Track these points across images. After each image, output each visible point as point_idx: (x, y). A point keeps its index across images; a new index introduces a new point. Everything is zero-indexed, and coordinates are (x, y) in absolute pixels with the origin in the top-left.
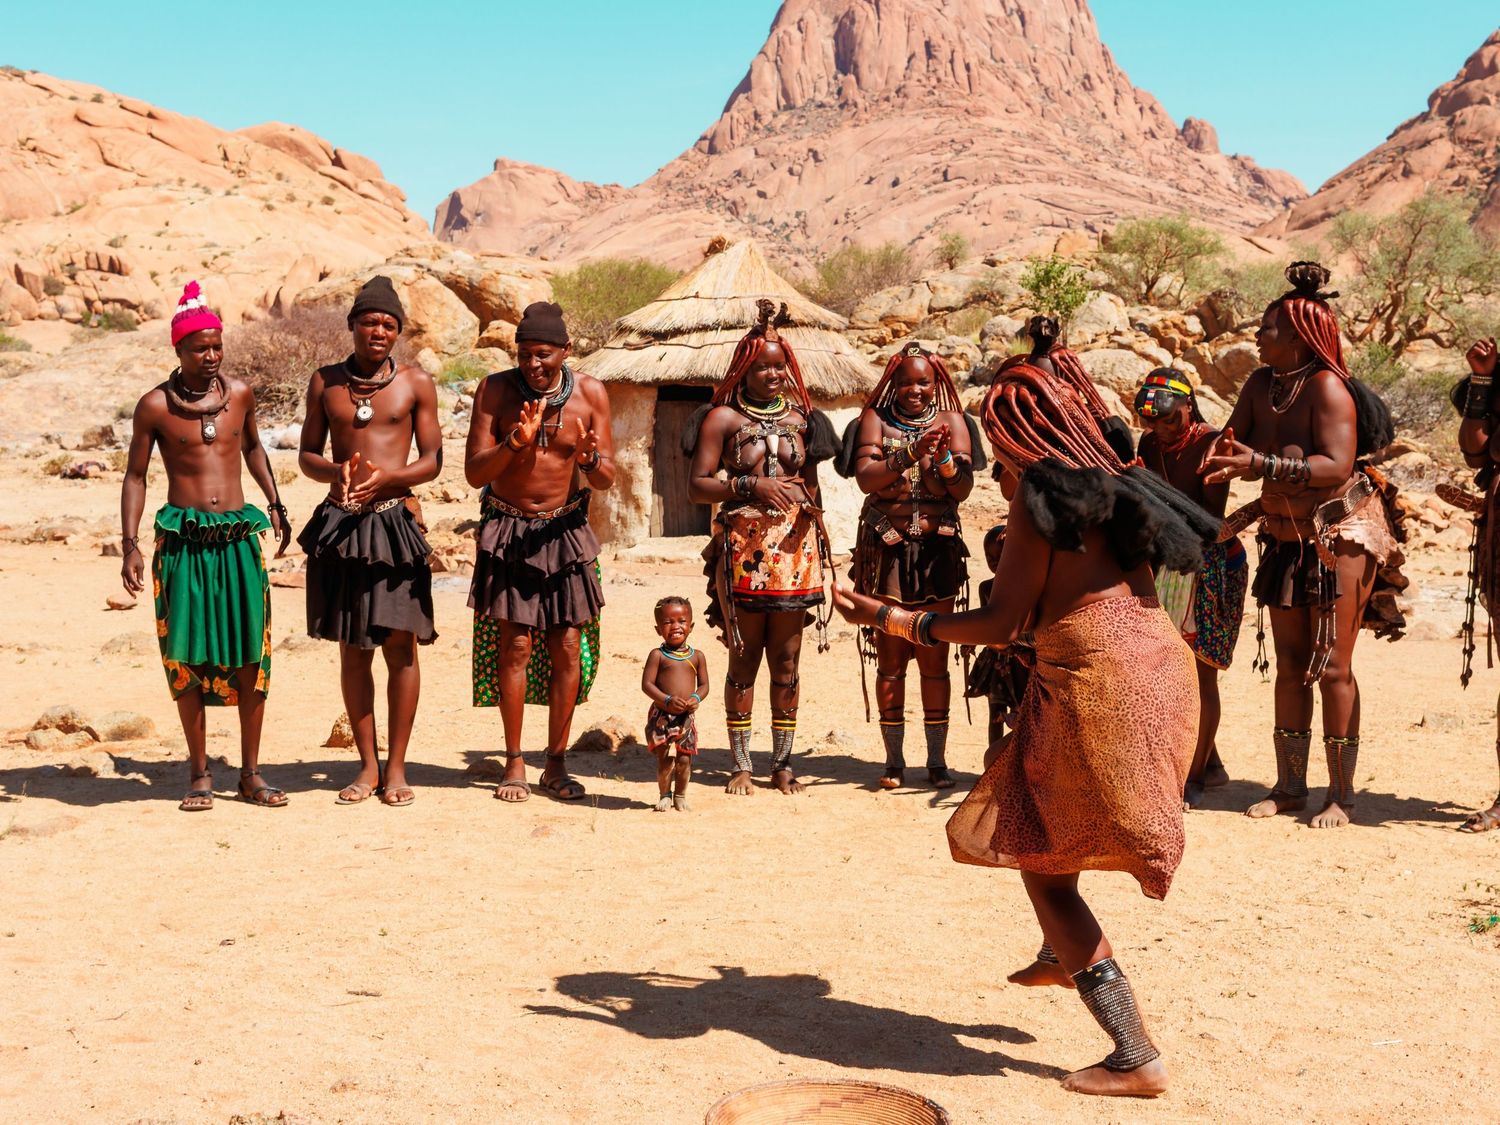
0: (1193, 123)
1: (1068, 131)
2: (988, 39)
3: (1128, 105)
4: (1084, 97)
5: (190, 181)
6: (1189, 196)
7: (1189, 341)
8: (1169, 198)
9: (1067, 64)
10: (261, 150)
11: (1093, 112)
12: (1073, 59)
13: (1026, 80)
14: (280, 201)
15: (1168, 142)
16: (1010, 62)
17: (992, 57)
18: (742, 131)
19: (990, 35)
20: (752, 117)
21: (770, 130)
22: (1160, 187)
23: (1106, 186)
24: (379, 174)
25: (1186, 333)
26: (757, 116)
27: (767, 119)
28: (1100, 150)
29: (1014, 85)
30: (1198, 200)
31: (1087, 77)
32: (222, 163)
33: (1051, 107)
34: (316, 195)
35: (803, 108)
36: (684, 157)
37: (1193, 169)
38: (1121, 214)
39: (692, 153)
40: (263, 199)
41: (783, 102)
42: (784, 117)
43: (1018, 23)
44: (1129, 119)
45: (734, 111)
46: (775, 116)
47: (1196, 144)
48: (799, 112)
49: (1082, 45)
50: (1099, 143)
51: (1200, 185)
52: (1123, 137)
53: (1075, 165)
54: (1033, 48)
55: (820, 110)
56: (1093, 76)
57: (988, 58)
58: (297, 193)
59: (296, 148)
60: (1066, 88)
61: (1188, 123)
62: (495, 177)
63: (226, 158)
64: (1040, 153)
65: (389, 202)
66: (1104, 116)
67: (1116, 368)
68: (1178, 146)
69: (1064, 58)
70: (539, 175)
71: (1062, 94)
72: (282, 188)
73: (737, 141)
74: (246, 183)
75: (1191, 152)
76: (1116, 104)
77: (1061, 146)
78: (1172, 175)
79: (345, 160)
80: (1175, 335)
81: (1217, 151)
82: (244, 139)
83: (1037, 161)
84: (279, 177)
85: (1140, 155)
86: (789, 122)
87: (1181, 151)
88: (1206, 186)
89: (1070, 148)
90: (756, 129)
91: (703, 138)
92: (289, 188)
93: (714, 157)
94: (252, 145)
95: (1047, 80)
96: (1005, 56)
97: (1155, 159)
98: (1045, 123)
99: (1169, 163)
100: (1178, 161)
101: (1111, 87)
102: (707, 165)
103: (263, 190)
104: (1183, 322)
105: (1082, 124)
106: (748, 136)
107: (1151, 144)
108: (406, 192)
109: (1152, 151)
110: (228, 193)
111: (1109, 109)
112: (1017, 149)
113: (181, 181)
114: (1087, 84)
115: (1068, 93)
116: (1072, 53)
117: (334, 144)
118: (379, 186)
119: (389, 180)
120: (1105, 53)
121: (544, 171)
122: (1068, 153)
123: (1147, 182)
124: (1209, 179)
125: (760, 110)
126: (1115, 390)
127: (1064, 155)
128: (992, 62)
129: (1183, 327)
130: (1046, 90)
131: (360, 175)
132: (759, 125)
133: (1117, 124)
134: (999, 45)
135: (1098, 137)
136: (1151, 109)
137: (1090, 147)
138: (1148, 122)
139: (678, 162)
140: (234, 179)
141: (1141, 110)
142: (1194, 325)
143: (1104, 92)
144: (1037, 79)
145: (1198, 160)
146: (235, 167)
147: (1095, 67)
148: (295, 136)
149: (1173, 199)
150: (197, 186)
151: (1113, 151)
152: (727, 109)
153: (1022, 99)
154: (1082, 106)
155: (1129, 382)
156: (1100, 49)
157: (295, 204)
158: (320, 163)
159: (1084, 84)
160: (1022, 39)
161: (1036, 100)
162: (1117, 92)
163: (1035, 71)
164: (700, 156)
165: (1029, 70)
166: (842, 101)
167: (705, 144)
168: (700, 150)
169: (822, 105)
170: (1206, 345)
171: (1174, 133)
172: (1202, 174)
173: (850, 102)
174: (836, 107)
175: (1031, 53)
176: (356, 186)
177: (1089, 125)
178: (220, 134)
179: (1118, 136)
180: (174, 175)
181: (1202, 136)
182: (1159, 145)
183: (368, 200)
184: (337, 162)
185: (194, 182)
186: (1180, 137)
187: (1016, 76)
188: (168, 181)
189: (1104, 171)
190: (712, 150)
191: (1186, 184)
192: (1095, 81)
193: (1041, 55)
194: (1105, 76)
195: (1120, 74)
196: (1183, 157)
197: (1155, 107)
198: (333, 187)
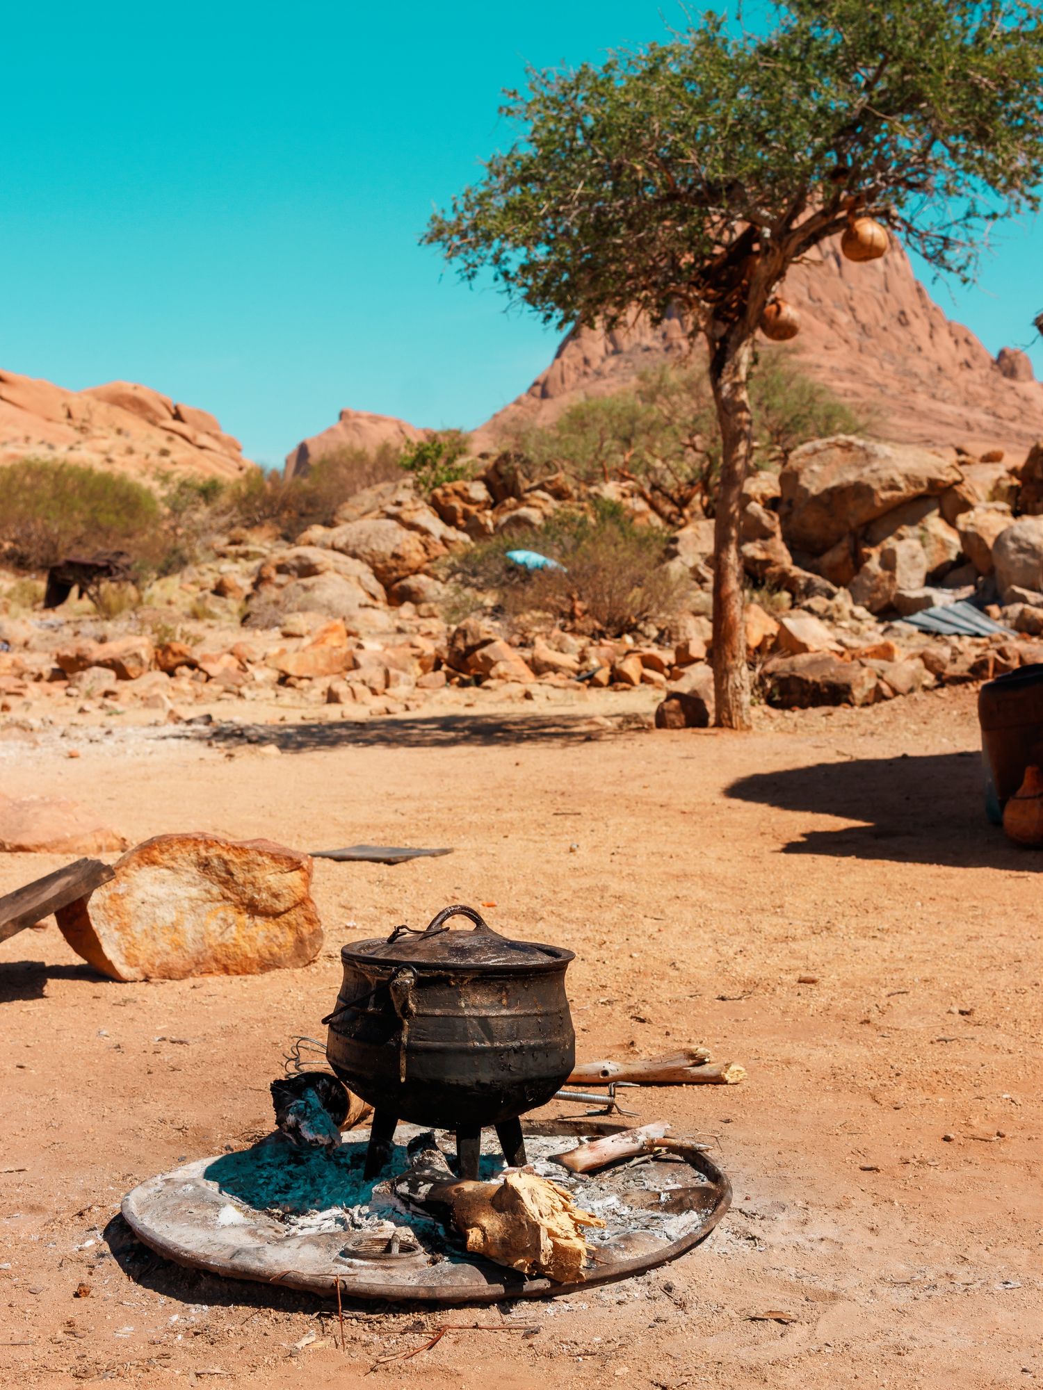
0: (1008, 353)
1: (886, 366)
2: (805, 281)
3: (943, 337)
4: (900, 332)
5: (36, 438)
6: (1006, 423)
7: (473, 509)
8: (985, 425)
9: (882, 302)
10: (102, 408)
11: (909, 346)
12: (889, 296)
13: (844, 318)
14: (120, 455)
15: (984, 372)
16: (827, 301)
17: (810, 298)
18: (572, 376)
19: (807, 277)
20: (582, 362)
21: (599, 374)
22: (978, 416)
23: (923, 416)
24: (216, 426)
25: (469, 501)
26: (586, 361)
27: (596, 363)
28: (916, 381)
29: (832, 323)
30: (1013, 426)
31: (903, 313)
32: (66, 421)
33: (868, 342)
34: (153, 448)
35: (630, 352)
36: (518, 402)
37: (1009, 397)
38: (939, 442)
39: (525, 399)
40: (104, 452)
41: (611, 347)
42: (612, 361)
43: (834, 265)
44: (945, 350)
45: (564, 358)
46: (603, 360)
47: (1011, 373)
48: (627, 356)
49: (898, 285)
50: (916, 375)
51: (1016, 412)
52: (940, 369)
53: (893, 397)
54: (850, 288)
55: (647, 354)
56: (908, 311)
57: (806, 299)
58: (137, 446)
59: (138, 406)
60: (882, 324)
61: (1002, 354)
62: (340, 427)
63: (70, 416)
64: (858, 387)
65: (225, 452)
66: (920, 349)
67: (372, 540)
68: (994, 375)
69: (879, 296)
70: (382, 424)
71: (879, 330)
72: (122, 441)
73: (568, 386)
74: (87, 439)
75: (1006, 381)
76: (931, 337)
77: (879, 379)
78: (988, 403)
79: (184, 414)
80: (457, 504)
81: (1031, 378)
82: (87, 398)
83: (855, 394)
84: (119, 432)
85: (956, 385)
86: (617, 365)
87: (996, 380)
88: (1022, 412)
89: (888, 381)
90: (585, 374)
91: (536, 384)
92: (128, 442)
93: (546, 402)
94: (93, 403)
95: (864, 317)
96: (822, 296)
97: (972, 388)
98: (863, 357)
99: (984, 391)
100: (993, 389)
101: (926, 321)
102: (540, 409)
103: (104, 444)
104: (466, 489)
105: (899, 358)
106: (578, 380)
107: (967, 374)
108: (241, 442)
109: (968, 382)
110: (71, 448)
111: (925, 342)
112: (836, 384)
113: (27, 439)
114: (903, 320)
115: (885, 329)
116: (887, 290)
117: (175, 399)
118: (217, 438)
119: (227, 431)
120: (919, 290)
121: (385, 420)
122: (886, 386)
123: (964, 411)
124: (1024, 406)
125: (589, 355)
126: (368, 563)
127: (882, 387)
128: (810, 302)
129: (465, 494)
130: (863, 327)
131: (198, 428)
132: (589, 370)
133: (933, 356)
134: (816, 286)
135: (915, 370)
136: (967, 341)
137: (907, 379)
138: (963, 353)
139: (512, 407)
140: (77, 436)
141: (956, 342)
142: (479, 492)
143: (919, 327)
144: (854, 317)
145: (1013, 388)
146: (78, 424)
147: (910, 303)
148: (140, 394)
149: (990, 427)
150: (42, 442)
151: (930, 382)
152: (558, 355)
153: (840, 336)
154: (899, 340)
155: (383, 554)
156: (914, 286)
157: (134, 457)
158: (162, 418)
159: (900, 320)
160: (838, 280)
161: (854, 336)
162: (932, 326)
163: (852, 309)
164: (534, 401)
165: (847, 309)
166: (667, 344)
167: (538, 390)
168: (534, 395)
169: (647, 349)
170: (489, 513)
171: (988, 363)
172: (1018, 402)
173: (675, 344)
174: (662, 350)
175: (847, 292)
176: (195, 438)
177: (905, 359)
178: (64, 394)
179: (934, 368)
180: (20, 433)
181: (1017, 365)
182: (976, 374)
183: (205, 452)
184: (177, 416)
185: (40, 439)
186: (996, 367)
187: (833, 314)
188: (15, 439)
189: (922, 401)
190: (545, 395)
191: (1002, 411)
192: (911, 317)
193: (857, 293)
194: (920, 311)
195: (935, 309)
196: (999, 386)
197: (971, 339)
198: (170, 439)
